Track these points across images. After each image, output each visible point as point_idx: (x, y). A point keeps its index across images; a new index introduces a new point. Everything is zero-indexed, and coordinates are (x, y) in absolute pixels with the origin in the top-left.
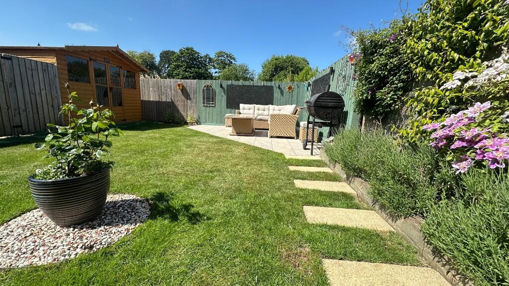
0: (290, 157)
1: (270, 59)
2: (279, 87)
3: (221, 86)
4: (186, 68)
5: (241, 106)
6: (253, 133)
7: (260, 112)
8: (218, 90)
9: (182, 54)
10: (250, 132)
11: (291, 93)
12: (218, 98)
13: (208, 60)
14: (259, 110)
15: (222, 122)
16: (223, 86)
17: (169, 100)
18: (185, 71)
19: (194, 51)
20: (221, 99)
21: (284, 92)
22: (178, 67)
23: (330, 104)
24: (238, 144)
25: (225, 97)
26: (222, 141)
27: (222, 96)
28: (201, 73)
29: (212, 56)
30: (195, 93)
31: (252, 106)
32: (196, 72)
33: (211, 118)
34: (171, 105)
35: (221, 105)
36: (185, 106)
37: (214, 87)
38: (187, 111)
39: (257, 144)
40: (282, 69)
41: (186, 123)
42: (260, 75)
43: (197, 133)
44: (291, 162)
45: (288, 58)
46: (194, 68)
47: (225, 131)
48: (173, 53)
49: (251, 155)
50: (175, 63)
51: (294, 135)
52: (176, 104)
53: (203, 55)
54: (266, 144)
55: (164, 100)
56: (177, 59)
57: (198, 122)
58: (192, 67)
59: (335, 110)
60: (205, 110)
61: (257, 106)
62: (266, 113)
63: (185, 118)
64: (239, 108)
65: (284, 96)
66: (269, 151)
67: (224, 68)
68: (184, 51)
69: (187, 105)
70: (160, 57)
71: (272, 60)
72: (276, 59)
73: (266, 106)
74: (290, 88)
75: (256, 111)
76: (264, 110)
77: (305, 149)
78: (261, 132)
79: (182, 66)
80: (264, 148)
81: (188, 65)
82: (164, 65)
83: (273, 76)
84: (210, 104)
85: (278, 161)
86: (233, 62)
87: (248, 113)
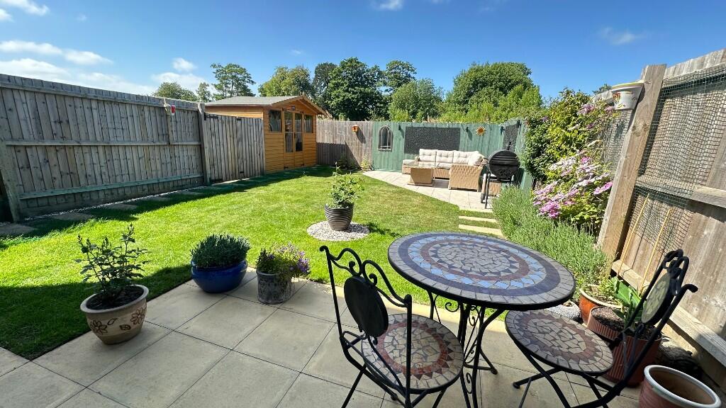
0: (463, 209)
1: (467, 69)
2: (467, 130)
3: (400, 129)
4: (348, 87)
5: (421, 151)
6: (433, 183)
7: (443, 159)
8: (396, 133)
9: (343, 67)
10: (430, 181)
11: (482, 137)
12: (395, 142)
13: (377, 73)
14: (441, 156)
15: (398, 169)
16: (402, 128)
17: (343, 143)
18: (347, 91)
19: (358, 63)
20: (399, 142)
21: (473, 135)
22: (337, 86)
23: (506, 162)
24: (416, 194)
25: (403, 141)
26: (402, 191)
27: (400, 140)
28: (368, 94)
29: (383, 68)
30: (371, 135)
31: (433, 151)
32: (361, 92)
33: (386, 163)
34: (345, 148)
35: (398, 148)
36: (359, 150)
37: (392, 129)
38: (361, 155)
39: (435, 196)
40: (484, 85)
41: (360, 169)
42: (449, 95)
43: (375, 182)
44: (462, 213)
45: (495, 66)
46: (358, 85)
47: (402, 180)
48: (332, 66)
49: (428, 205)
50: (334, 82)
51: (477, 187)
52: (350, 147)
53: (370, 68)
54: (445, 196)
55: (338, 142)
56: (337, 75)
57: (372, 168)
58: (356, 85)
59: (510, 168)
60: (381, 154)
61: (439, 152)
62: (449, 159)
63: (359, 162)
64: (418, 153)
65: (473, 139)
66: (444, 203)
67: (399, 85)
68: (347, 63)
69: (362, 149)
70: (316, 73)
71: (469, 72)
72: (477, 71)
73: (450, 152)
74: (481, 131)
75: (438, 158)
76: (447, 157)
77: (482, 202)
78: (441, 182)
79: (342, 85)
80: (441, 199)
81: (350, 83)
82: (320, 84)
83: (470, 95)
84: (386, 148)
85: (452, 211)
86: (412, 75)
87: (428, 159)
